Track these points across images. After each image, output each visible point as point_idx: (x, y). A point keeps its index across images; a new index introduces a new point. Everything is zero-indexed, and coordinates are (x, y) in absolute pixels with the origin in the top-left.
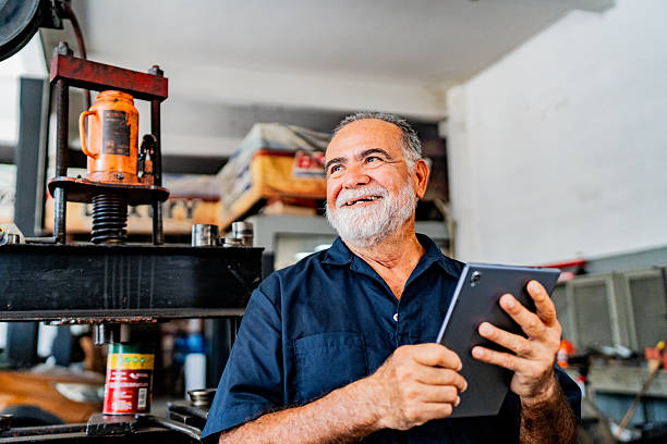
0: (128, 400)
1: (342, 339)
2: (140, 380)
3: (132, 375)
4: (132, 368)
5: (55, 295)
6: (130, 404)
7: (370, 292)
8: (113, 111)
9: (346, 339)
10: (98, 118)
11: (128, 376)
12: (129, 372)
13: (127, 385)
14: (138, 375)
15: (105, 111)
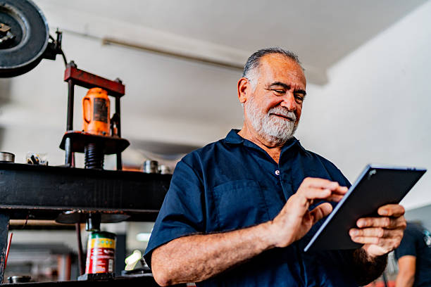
0: (103, 266)
1: (245, 184)
2: (109, 254)
3: (105, 251)
4: (106, 246)
5: (67, 198)
6: (104, 268)
7: (258, 158)
8: (99, 99)
9: (248, 184)
10: (90, 102)
11: (103, 251)
12: (103, 249)
13: (102, 257)
14: (109, 251)
15: (95, 99)
